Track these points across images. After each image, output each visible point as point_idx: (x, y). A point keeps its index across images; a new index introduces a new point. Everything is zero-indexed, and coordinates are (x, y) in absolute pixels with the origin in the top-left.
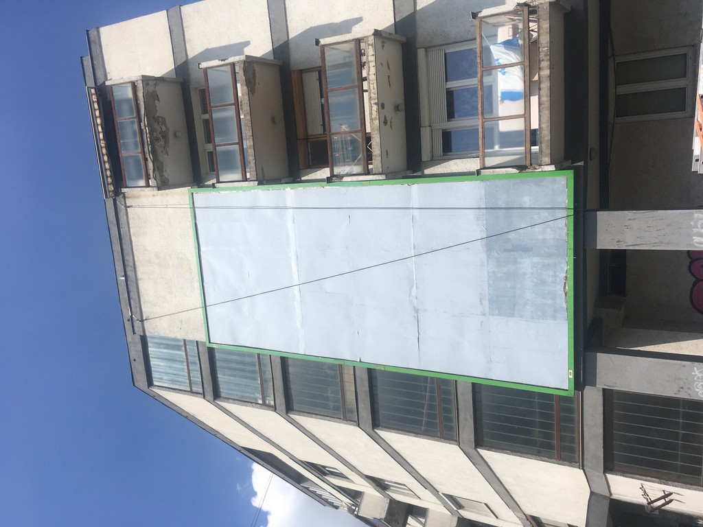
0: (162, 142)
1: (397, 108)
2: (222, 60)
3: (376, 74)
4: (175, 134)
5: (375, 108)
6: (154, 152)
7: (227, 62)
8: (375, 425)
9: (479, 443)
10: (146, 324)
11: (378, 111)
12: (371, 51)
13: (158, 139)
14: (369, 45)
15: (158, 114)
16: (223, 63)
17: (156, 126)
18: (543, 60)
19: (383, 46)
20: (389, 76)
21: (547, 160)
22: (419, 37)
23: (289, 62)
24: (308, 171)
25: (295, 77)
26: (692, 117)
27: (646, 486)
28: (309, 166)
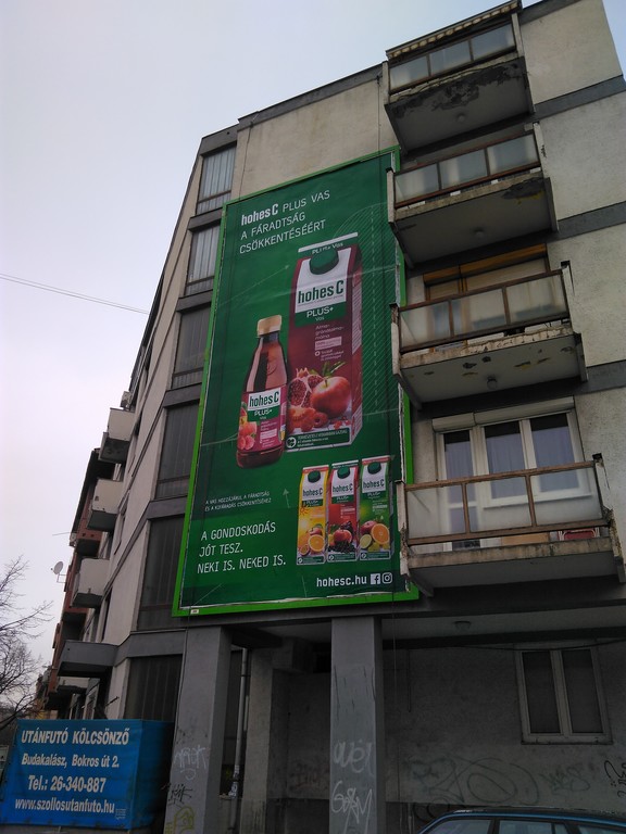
0: (446, 99)
1: (492, 379)
2: (543, 149)
3: (523, 345)
4: (461, 114)
5: (481, 349)
6: (432, 91)
7: (541, 155)
9: (152, 522)
11: (478, 354)
12: (553, 333)
13: (448, 93)
14: (561, 330)
15: (480, 87)
16: (540, 151)
17: (466, 87)
18: (537, 549)
19: (565, 349)
20: (529, 363)
21: (415, 564)
22: (589, 396)
23: (557, 239)
24: (423, 285)
25: (538, 249)
26: (523, 742)
27: (118, 701)
28: (428, 285)
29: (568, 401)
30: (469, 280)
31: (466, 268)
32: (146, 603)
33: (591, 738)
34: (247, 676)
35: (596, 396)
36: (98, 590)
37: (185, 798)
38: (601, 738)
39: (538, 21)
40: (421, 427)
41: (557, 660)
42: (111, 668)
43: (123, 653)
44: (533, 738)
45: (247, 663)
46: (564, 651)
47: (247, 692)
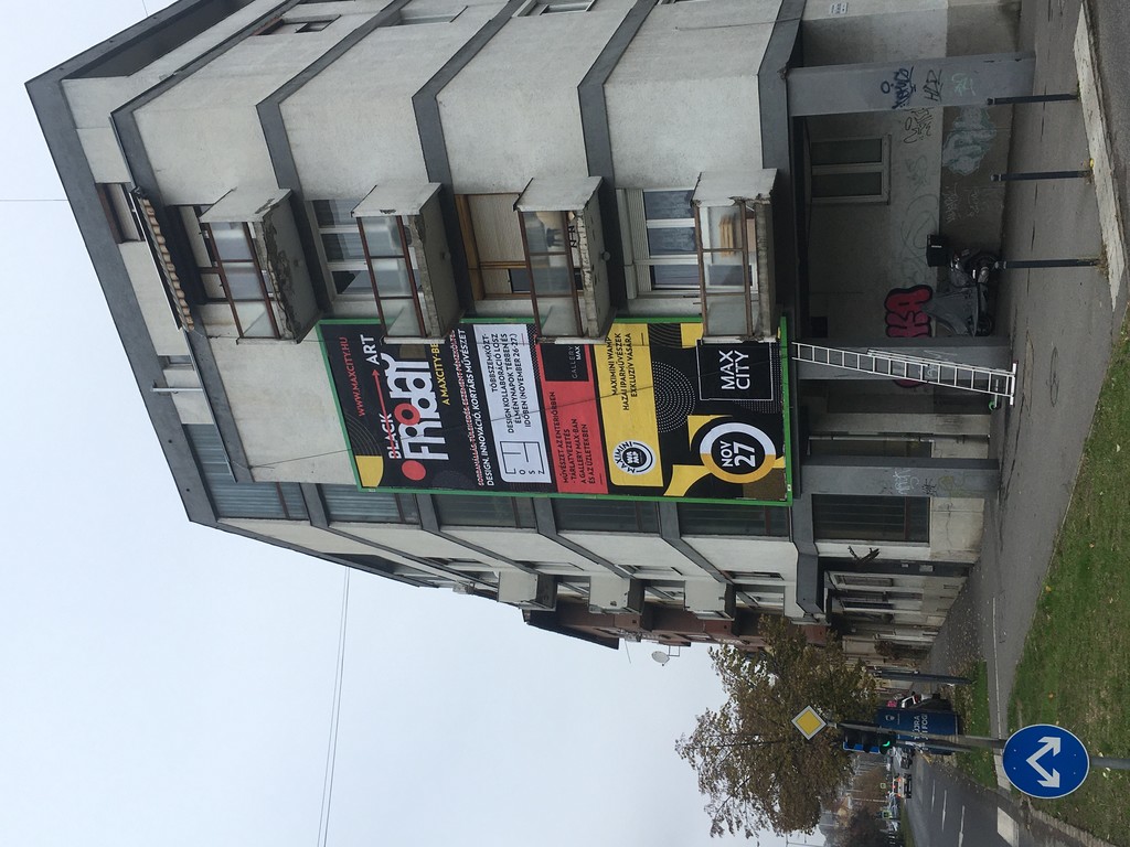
1: (602, 256)
2: (385, 212)
3: (588, 244)
4: (296, 263)
6: (285, 301)
8: (559, 528)
9: (683, 532)
10: (256, 472)
11: (592, 278)
12: (580, 223)
15: (279, 251)
17: (280, 267)
20: (594, 234)
22: (616, 177)
23: (451, 186)
24: (486, 302)
25: (461, 203)
26: (888, 203)
28: (485, 296)
29: (619, 193)
30: (483, 259)
31: (472, 263)
32: (765, 530)
33: (885, 150)
34: (833, 434)
35: (617, 172)
36: (721, 589)
37: (932, 484)
38: (885, 141)
39: (158, 175)
40: (634, 308)
41: (820, 170)
42: (820, 558)
43: (808, 548)
44: (885, 194)
45: (821, 436)
46: (813, 164)
47: (846, 434)
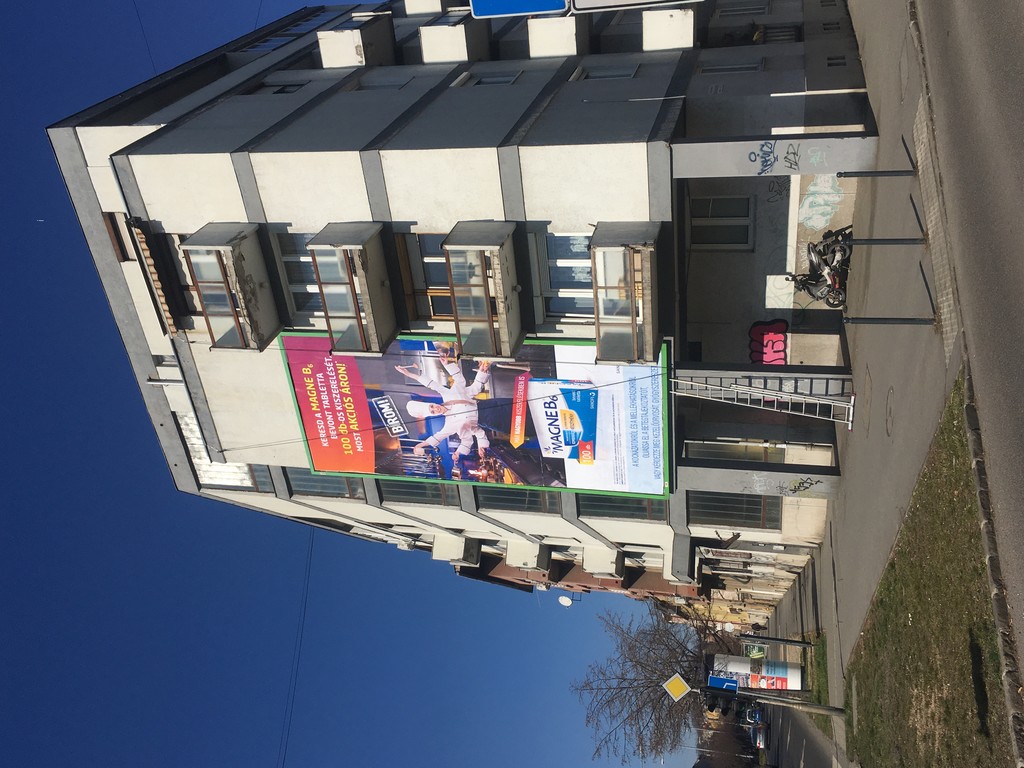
1: (514, 289)
4: (261, 285)
5: (502, 305)
6: (250, 316)
8: (479, 506)
9: (580, 514)
10: (228, 455)
12: (496, 261)
15: (246, 274)
20: (507, 267)
21: (651, 357)
23: (391, 225)
25: (398, 240)
26: (753, 251)
27: (719, 531)
28: (418, 317)
29: (530, 236)
30: (417, 287)
31: (408, 290)
32: (647, 514)
33: (752, 206)
34: (704, 439)
35: (528, 219)
36: (613, 554)
37: (785, 486)
38: (752, 200)
39: (149, 207)
41: (698, 222)
42: (692, 538)
43: (682, 530)
44: (750, 242)
45: (694, 440)
46: (693, 216)
47: (714, 440)
